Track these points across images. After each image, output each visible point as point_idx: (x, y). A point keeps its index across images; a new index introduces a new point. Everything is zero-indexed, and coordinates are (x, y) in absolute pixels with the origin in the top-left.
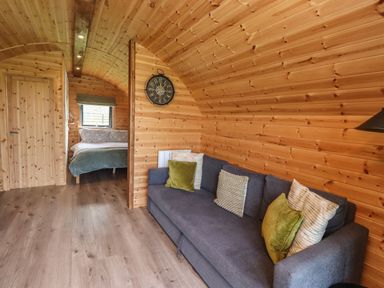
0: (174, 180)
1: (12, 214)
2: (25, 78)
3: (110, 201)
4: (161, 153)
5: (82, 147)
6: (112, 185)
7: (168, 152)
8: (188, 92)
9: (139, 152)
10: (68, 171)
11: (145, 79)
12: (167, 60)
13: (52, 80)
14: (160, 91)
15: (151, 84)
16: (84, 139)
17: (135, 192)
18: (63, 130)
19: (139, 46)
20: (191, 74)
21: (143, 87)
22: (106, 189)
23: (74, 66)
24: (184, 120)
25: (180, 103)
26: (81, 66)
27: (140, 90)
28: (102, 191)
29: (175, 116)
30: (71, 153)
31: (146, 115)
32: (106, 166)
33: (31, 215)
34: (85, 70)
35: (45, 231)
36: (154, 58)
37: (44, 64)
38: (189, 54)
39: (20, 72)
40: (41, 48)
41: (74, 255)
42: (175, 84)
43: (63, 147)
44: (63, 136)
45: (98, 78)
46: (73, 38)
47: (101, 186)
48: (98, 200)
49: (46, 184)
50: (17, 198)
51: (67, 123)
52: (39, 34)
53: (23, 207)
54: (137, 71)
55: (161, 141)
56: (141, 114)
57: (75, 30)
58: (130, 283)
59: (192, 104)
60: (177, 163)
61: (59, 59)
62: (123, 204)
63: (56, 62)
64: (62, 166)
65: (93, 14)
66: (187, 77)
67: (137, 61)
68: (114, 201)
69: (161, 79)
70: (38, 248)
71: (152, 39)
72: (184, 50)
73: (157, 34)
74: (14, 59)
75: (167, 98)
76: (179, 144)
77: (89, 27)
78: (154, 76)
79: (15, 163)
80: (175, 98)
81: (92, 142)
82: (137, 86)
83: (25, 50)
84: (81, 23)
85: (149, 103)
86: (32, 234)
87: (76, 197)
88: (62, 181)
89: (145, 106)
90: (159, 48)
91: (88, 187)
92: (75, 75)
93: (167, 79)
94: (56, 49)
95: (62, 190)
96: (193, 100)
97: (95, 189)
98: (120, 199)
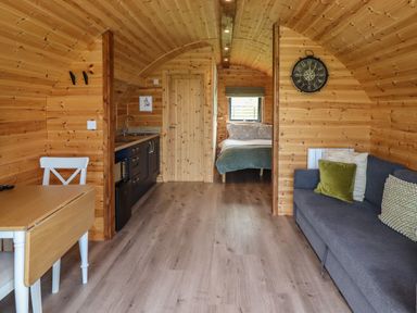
0: (325, 186)
1: (169, 201)
2: (182, 77)
3: (253, 204)
4: (311, 152)
5: (229, 143)
6: (258, 188)
7: (319, 151)
8: (348, 73)
9: (285, 150)
10: (215, 168)
11: (290, 64)
12: (317, 38)
13: (203, 75)
14: (309, 76)
15: (298, 69)
16: (231, 135)
17: (280, 196)
18: (211, 125)
19: (283, 29)
20: (348, 51)
21: (289, 74)
22: (251, 191)
23: (222, 58)
24: (343, 110)
25: (335, 87)
26: (228, 57)
27: (285, 78)
28: (247, 192)
29: (331, 105)
30: (218, 149)
31: (293, 105)
32: (252, 166)
33: (183, 205)
34: (232, 60)
35: (194, 220)
36: (302, 38)
37: (197, 61)
38: (340, 29)
39: (178, 72)
40: (194, 47)
41: (215, 245)
42: (329, 65)
43: (211, 142)
44: (211, 131)
45: (247, 67)
46: (220, 33)
47: (246, 188)
48: (241, 201)
49: (196, 180)
50: (173, 189)
51: (215, 118)
52: (193, 35)
53: (177, 198)
54: (281, 57)
55: (312, 137)
56: (287, 105)
57: (221, 26)
58: (264, 283)
59: (354, 88)
60: (330, 163)
61: (209, 54)
62: (267, 209)
63: (206, 58)
64: (210, 162)
65: (235, 11)
66: (343, 54)
67: (281, 46)
68: (258, 204)
69: (310, 62)
70: (187, 233)
71: (296, 19)
72: (334, 25)
73: (301, 14)
74: (174, 60)
75: (318, 84)
76: (336, 141)
77: (233, 22)
78: (301, 60)
79: (173, 156)
80: (330, 82)
81: (239, 139)
82: (282, 73)
83: (182, 51)
84: (226, 20)
85: (295, 91)
86: (183, 220)
87: (221, 196)
88: (210, 178)
89: (292, 95)
90: (305, 27)
91: (233, 187)
92: (224, 66)
93: (318, 60)
94: (207, 45)
95: (209, 187)
96: (356, 82)
97: (239, 190)
98: (264, 202)
